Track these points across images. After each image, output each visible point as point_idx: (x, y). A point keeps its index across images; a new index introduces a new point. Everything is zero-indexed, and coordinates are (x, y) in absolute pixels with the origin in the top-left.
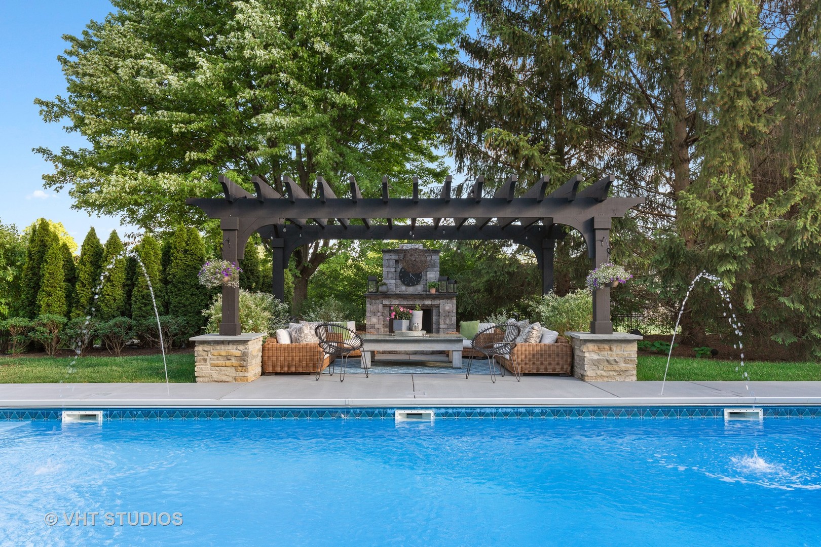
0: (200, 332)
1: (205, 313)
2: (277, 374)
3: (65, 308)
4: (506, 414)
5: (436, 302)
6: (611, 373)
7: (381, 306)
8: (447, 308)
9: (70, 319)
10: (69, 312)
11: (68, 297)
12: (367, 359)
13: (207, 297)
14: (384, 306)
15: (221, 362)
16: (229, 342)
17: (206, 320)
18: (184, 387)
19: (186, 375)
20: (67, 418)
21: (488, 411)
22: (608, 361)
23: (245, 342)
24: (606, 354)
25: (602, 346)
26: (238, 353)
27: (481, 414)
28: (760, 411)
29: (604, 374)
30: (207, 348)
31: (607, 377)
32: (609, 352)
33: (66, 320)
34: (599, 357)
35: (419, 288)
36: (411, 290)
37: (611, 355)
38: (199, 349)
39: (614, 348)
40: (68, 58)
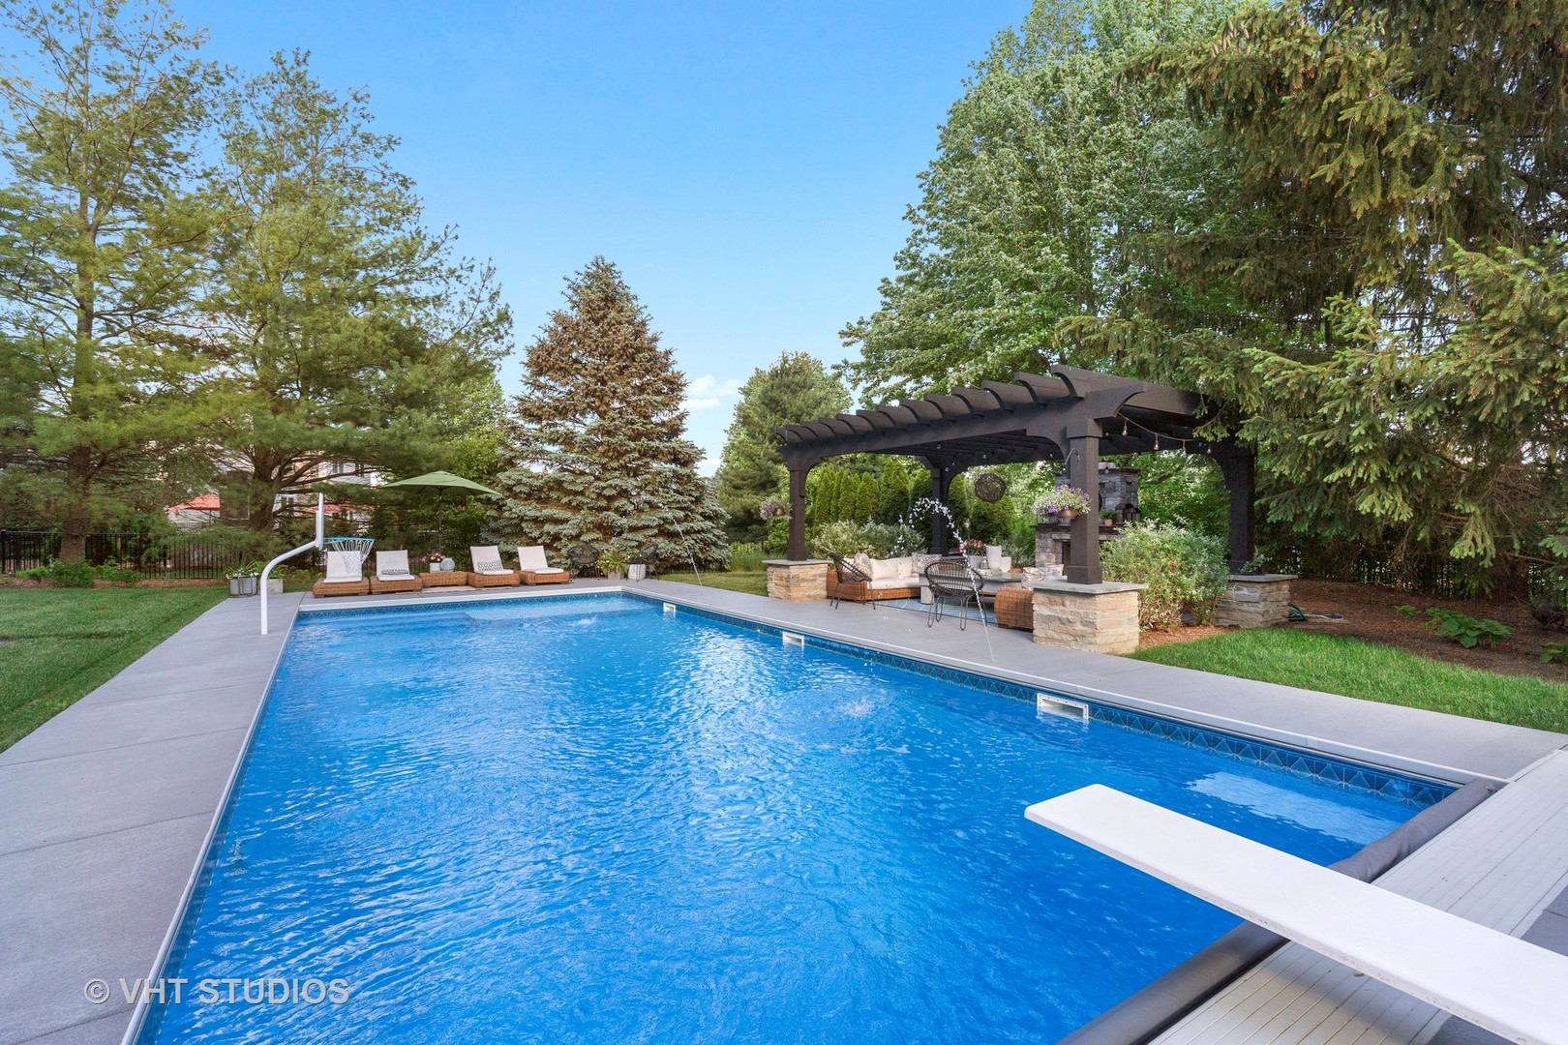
4: (846, 651)
6: (1064, 636)
7: (1050, 541)
14: (1055, 540)
20: (665, 608)
21: (835, 645)
22: (1060, 619)
24: (1057, 610)
25: (1053, 598)
27: (831, 647)
28: (1085, 708)
29: (1056, 636)
31: (1059, 641)
32: (1062, 608)
34: (1049, 613)
37: (1064, 612)
39: (1068, 603)
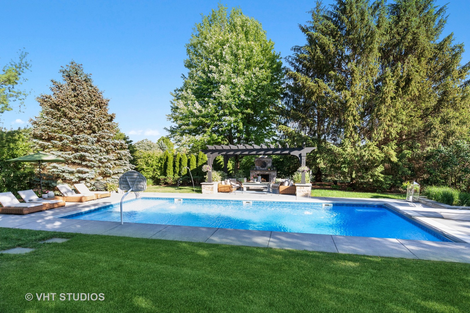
0: (204, 181)
1: (205, 176)
2: (221, 192)
3: (173, 174)
5: (270, 173)
6: (304, 194)
7: (254, 174)
8: (273, 174)
9: (174, 176)
10: (174, 174)
11: (174, 171)
12: (245, 189)
13: (205, 173)
15: (208, 189)
16: (209, 184)
17: (205, 178)
18: (199, 194)
19: (200, 191)
20: (176, 200)
22: (303, 191)
23: (213, 185)
24: (302, 189)
25: (301, 187)
26: (211, 187)
28: (332, 205)
29: (302, 194)
30: (204, 185)
33: (173, 177)
34: (300, 190)
35: (266, 168)
36: (263, 169)
38: (202, 186)
39: (304, 188)
40: (173, 102)
